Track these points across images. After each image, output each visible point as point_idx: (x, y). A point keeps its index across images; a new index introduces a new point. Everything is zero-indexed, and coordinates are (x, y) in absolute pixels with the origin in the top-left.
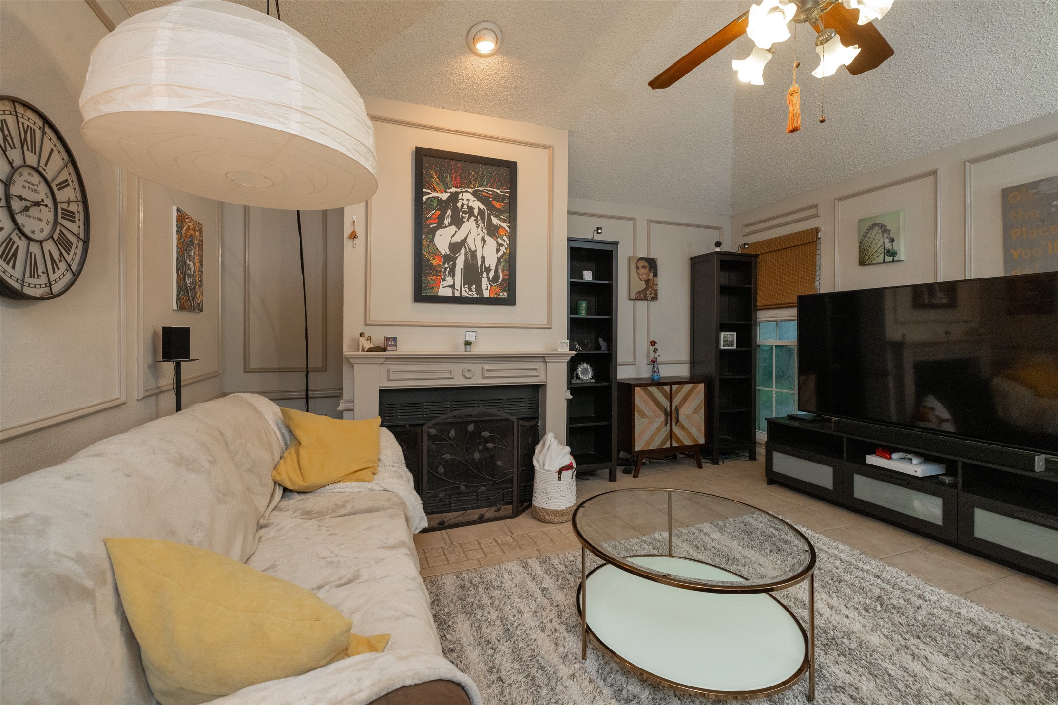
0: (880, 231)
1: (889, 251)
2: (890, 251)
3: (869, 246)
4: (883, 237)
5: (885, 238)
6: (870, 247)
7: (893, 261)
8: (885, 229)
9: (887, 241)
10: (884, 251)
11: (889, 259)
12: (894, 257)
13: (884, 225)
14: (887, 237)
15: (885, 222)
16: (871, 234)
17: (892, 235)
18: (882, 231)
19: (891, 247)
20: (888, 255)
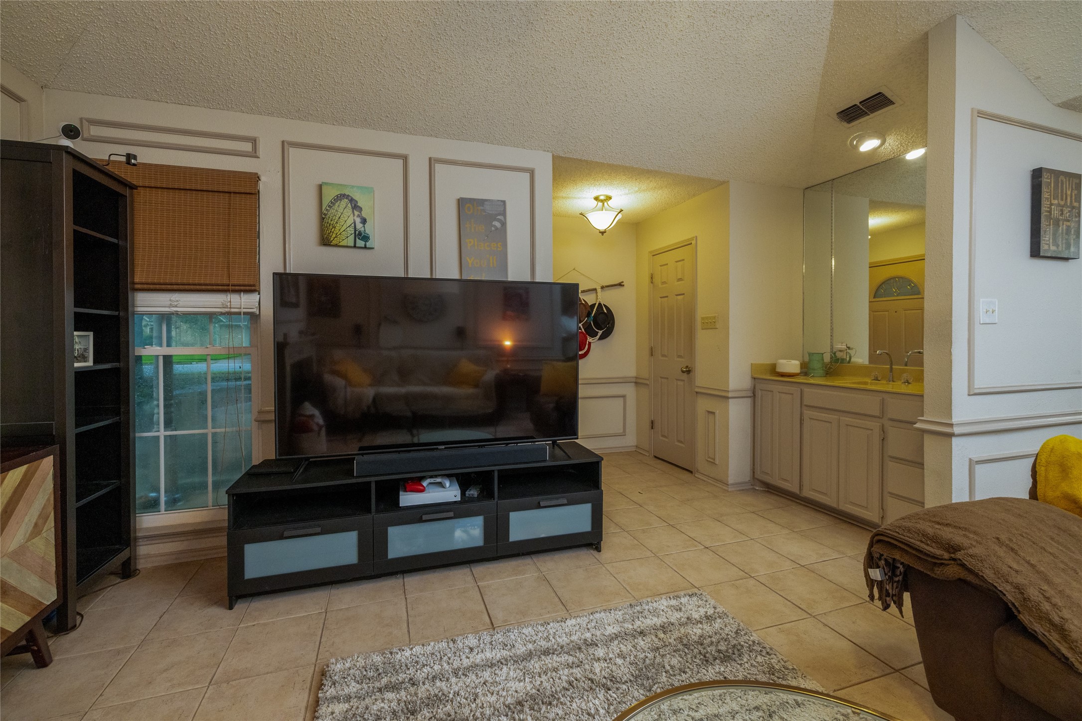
0: (349, 205)
1: (360, 234)
2: (362, 234)
3: (335, 221)
4: (354, 215)
5: (356, 216)
6: (337, 223)
7: (365, 247)
8: (355, 205)
9: (358, 220)
10: (355, 233)
11: (360, 243)
12: (366, 242)
13: (354, 199)
14: (358, 216)
15: (356, 196)
16: (339, 206)
17: (364, 214)
18: (351, 205)
19: (363, 229)
20: (359, 239)
